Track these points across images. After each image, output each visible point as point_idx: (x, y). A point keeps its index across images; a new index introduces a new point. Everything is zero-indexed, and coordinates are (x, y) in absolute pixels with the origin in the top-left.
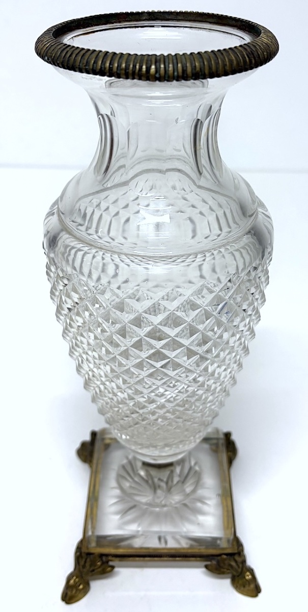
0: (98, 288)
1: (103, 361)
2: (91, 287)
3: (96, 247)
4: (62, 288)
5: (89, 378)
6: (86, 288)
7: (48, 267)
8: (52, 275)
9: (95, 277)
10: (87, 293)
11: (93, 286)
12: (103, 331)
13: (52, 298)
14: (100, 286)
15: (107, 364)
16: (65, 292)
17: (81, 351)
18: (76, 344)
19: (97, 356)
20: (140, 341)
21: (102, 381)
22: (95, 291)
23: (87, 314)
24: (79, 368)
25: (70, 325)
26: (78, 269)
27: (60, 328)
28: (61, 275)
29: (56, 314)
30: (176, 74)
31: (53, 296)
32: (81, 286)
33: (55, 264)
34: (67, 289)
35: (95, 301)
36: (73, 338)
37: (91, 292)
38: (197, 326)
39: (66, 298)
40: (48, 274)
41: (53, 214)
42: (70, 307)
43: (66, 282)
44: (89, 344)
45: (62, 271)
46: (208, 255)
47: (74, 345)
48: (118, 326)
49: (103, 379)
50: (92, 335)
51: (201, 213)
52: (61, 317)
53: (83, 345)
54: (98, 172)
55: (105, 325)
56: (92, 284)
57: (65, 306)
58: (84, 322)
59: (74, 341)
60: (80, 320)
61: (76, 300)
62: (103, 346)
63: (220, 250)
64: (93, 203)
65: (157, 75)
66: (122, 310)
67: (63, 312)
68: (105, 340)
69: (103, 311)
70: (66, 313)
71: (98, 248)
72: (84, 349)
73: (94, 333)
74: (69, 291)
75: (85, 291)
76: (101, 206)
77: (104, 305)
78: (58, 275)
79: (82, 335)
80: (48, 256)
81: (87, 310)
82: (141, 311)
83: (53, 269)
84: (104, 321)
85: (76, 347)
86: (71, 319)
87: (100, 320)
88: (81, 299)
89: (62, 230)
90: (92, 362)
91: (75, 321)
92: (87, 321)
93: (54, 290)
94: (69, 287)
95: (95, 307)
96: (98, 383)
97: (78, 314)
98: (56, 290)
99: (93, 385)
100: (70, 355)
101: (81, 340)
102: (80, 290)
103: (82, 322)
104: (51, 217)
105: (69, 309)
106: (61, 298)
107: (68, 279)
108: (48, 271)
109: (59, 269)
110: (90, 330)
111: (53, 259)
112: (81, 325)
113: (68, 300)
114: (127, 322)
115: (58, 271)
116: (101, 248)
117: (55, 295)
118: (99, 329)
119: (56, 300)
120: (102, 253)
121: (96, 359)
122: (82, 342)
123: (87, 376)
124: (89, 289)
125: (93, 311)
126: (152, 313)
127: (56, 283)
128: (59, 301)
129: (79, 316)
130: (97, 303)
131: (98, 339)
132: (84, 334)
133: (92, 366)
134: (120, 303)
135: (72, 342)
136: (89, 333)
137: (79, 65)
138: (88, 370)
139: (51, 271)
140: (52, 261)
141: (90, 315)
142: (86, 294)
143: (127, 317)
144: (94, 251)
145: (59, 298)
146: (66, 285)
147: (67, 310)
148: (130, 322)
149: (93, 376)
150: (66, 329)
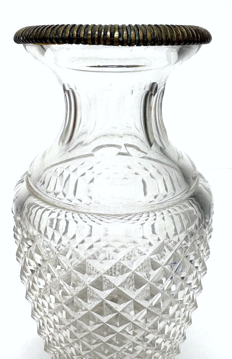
0: (59, 249)
1: (63, 326)
2: (53, 248)
3: (59, 208)
4: (26, 250)
5: (49, 342)
6: (48, 249)
7: (15, 230)
8: (18, 237)
9: (57, 238)
10: (50, 254)
11: (56, 247)
12: (64, 294)
13: (17, 260)
14: (62, 247)
15: (67, 328)
16: (29, 254)
17: (42, 314)
18: (38, 307)
19: (57, 320)
20: (101, 304)
21: (61, 346)
22: (57, 252)
23: (49, 276)
24: (40, 331)
25: (33, 287)
26: (43, 232)
27: (24, 289)
28: (26, 237)
29: (20, 276)
30: (137, 38)
31: (19, 258)
32: (44, 247)
33: (21, 226)
34: (30, 250)
35: (57, 263)
36: (35, 300)
37: (53, 253)
38: (156, 287)
39: (29, 259)
40: (15, 237)
41: (23, 182)
42: (33, 269)
43: (30, 243)
44: (50, 308)
45: (27, 233)
46: (158, 214)
47: (36, 307)
48: (79, 288)
49: (63, 345)
50: (53, 298)
51: (151, 176)
52: (25, 279)
53: (44, 308)
54: (63, 142)
55: (66, 287)
56: (54, 244)
57: (29, 268)
58: (46, 284)
59: (36, 303)
60: (43, 282)
61: (39, 262)
62: (63, 309)
63: (169, 210)
64: (57, 172)
65: (121, 39)
66: (84, 272)
67: (27, 274)
68: (65, 303)
69: (65, 273)
70: (30, 275)
71: (62, 208)
72: (45, 312)
73: (55, 296)
74: (33, 252)
75: (48, 252)
76: (64, 174)
77: (66, 266)
78: (23, 237)
79: (43, 298)
80: (15, 220)
81: (49, 272)
82: (102, 272)
83: (19, 231)
84: (66, 284)
85: (38, 310)
86: (34, 281)
87: (61, 282)
88: (43, 260)
89: (30, 195)
90: (53, 326)
91: (37, 283)
92: (49, 284)
93: (19, 253)
94: (33, 249)
95: (57, 269)
96: (58, 348)
97: (40, 276)
98: (21, 252)
99: (53, 350)
100: (32, 317)
101: (42, 303)
102: (43, 251)
103: (44, 285)
104: (21, 184)
105: (32, 271)
106: (25, 260)
107: (33, 241)
108: (15, 233)
109: (24, 231)
110: (51, 293)
111: (19, 222)
112: (42, 287)
113: (31, 261)
114: (88, 284)
115: (23, 233)
116: (64, 208)
117: (20, 257)
118: (60, 292)
119: (21, 261)
120: (65, 212)
121: (57, 324)
122: (43, 305)
123: (47, 339)
124: (52, 250)
125: (54, 273)
126: (113, 274)
127: (21, 245)
128: (23, 262)
129: (42, 278)
130: (59, 265)
131: (59, 302)
132: (45, 296)
133: (52, 330)
134: (81, 264)
135: (34, 304)
136: (51, 296)
137: (50, 36)
138: (48, 334)
139: (18, 233)
140: (19, 224)
141: (52, 277)
142: (49, 256)
143: (88, 280)
144: (58, 210)
145: (24, 260)
146: (30, 246)
147: (30, 272)
148: (92, 285)
149: (53, 340)
150: (29, 290)
